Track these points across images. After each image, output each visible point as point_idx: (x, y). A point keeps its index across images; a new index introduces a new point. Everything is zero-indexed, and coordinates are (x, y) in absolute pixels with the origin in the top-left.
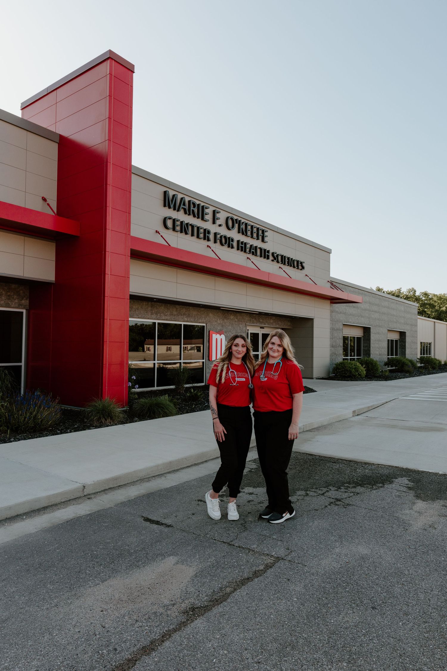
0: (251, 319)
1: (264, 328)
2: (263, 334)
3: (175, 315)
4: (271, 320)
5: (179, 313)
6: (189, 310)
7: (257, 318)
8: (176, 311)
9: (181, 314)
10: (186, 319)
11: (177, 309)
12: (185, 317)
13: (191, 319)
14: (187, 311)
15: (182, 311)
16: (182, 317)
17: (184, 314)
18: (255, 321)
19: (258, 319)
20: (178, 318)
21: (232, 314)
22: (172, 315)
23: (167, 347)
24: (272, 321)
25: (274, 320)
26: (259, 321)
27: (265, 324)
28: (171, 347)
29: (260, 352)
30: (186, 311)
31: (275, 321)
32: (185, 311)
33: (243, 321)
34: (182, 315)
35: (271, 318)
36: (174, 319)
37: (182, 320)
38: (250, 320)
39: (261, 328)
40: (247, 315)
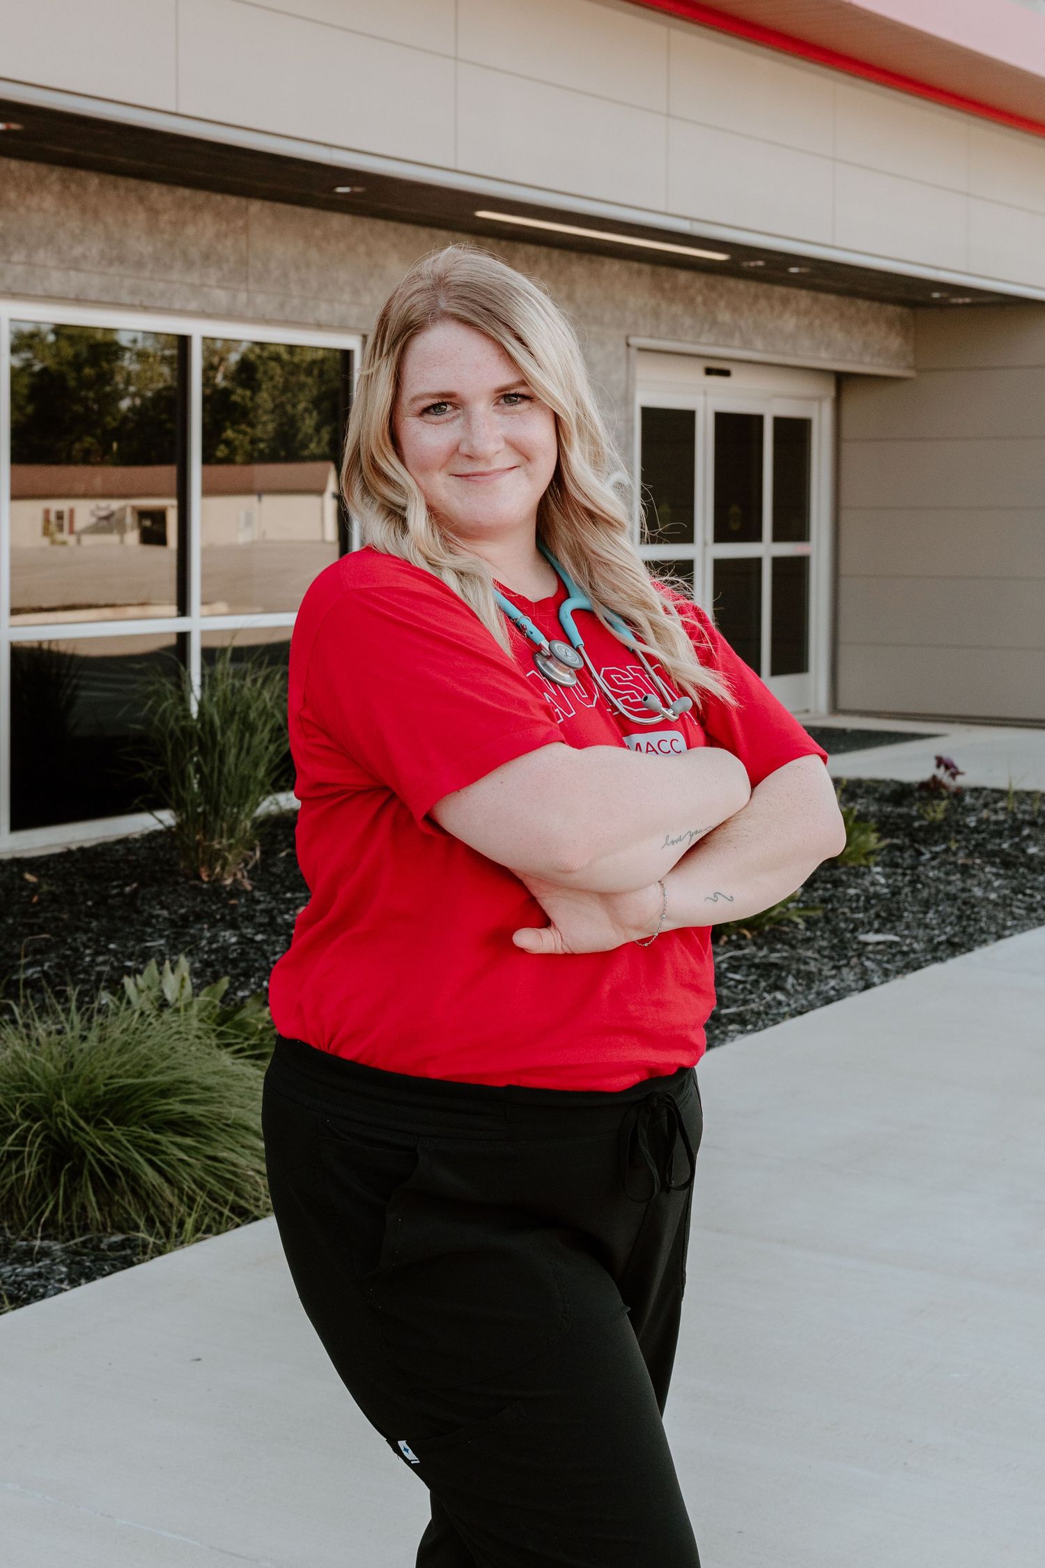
0: (664, 305)
1: (725, 373)
2: (723, 420)
3: (140, 265)
4: (787, 316)
5: (171, 244)
6: (245, 229)
7: (699, 299)
8: (152, 229)
9: (185, 254)
10: (221, 297)
11: (153, 212)
12: (212, 281)
13: (260, 299)
14: (226, 236)
15: (190, 230)
16: (194, 278)
17: (206, 257)
18: (688, 321)
19: (705, 303)
20: (161, 286)
21: (536, 262)
22: (121, 260)
23: (47, 512)
24: (790, 322)
25: (807, 313)
26: (714, 322)
27: (747, 344)
28: (72, 512)
29: (705, 544)
30: (219, 236)
31: (811, 324)
32: (210, 232)
33: (607, 318)
34: (189, 265)
35: (785, 301)
36: (133, 292)
37: (193, 306)
38: (656, 314)
39: (709, 372)
40: (640, 273)
